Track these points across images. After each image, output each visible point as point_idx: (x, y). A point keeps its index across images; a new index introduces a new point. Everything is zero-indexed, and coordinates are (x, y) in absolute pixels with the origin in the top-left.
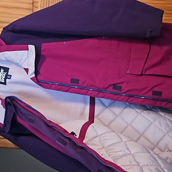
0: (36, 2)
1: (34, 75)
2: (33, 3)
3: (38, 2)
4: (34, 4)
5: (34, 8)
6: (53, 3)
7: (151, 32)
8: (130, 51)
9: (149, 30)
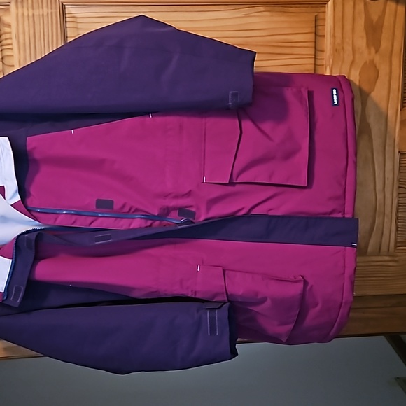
0: (8, 56)
1: (18, 198)
2: (2, 59)
3: (12, 56)
4: (6, 61)
5: (6, 67)
6: (43, 52)
7: (235, 95)
8: (205, 140)
9: (231, 92)
